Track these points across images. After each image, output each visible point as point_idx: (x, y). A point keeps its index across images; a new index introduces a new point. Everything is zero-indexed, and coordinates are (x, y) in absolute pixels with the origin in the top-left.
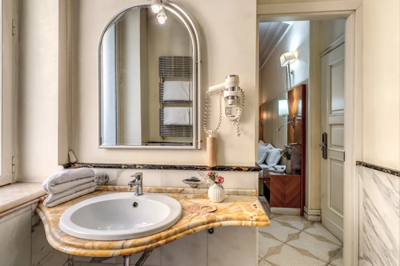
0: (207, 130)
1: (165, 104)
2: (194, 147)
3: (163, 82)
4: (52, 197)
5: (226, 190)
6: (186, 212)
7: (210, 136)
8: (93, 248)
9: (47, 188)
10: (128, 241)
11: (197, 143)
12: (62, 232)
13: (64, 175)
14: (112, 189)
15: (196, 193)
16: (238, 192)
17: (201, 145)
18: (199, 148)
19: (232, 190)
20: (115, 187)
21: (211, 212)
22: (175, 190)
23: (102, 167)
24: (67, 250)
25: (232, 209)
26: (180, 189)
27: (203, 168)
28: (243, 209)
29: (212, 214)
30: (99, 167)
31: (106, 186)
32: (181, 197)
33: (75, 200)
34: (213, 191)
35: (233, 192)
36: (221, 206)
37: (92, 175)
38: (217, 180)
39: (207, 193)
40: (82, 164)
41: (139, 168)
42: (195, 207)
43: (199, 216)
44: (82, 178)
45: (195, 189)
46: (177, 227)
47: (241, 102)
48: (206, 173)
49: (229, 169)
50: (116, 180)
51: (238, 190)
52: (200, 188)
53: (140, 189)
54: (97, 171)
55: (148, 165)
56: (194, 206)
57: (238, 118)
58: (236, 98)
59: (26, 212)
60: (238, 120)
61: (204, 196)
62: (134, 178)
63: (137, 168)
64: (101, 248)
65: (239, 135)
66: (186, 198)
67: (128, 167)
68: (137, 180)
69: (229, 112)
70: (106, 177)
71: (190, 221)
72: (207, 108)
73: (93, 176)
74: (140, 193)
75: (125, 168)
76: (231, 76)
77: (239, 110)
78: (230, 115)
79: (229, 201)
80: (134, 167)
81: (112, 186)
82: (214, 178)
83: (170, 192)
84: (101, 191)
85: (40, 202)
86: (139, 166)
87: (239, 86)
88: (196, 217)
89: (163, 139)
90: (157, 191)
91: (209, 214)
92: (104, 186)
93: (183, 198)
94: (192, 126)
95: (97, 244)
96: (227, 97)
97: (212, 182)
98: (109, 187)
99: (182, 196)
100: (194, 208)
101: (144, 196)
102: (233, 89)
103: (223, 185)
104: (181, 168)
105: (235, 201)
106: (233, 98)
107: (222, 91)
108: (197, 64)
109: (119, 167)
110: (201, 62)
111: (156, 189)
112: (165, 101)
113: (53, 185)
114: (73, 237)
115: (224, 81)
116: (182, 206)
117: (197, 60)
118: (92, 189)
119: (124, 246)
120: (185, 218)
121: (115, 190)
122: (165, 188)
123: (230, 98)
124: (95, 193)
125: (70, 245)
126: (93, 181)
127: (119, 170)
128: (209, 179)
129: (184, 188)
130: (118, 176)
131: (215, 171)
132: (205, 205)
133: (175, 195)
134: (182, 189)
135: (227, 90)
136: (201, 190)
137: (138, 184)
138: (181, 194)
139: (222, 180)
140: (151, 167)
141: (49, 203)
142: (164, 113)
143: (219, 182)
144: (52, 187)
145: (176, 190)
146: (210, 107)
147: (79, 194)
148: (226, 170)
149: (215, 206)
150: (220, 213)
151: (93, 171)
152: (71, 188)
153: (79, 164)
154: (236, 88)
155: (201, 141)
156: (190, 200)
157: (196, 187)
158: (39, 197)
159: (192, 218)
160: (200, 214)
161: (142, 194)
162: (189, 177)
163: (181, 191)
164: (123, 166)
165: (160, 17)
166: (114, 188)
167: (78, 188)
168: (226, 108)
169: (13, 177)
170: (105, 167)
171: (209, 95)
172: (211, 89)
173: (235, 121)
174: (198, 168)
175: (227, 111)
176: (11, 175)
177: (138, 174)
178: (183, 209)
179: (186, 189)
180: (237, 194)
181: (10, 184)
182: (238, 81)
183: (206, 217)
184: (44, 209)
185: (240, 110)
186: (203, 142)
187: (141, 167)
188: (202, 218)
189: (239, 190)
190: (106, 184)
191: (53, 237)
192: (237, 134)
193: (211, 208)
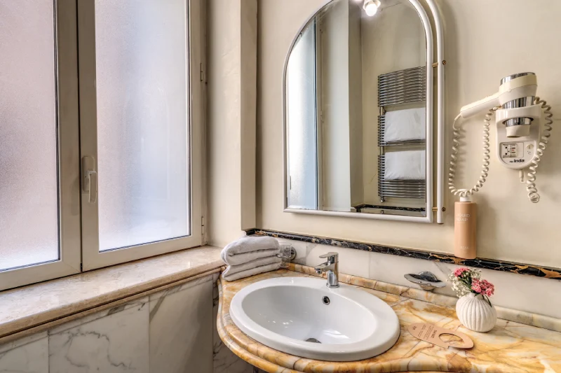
0: (457, 188)
1: (387, 147)
2: (428, 219)
3: (385, 113)
4: (231, 269)
5: (497, 308)
6: (407, 335)
7: (462, 199)
8: (257, 354)
9: (225, 257)
10: (303, 360)
11: (434, 212)
12: (231, 319)
13: (243, 243)
14: (300, 270)
15: (432, 300)
16: (532, 320)
17: (443, 217)
18: (439, 221)
19: (517, 312)
20: (304, 267)
21: (460, 349)
22: (392, 288)
23: (288, 238)
24: (231, 345)
25: (513, 355)
26: (401, 288)
27: (448, 259)
28: (543, 363)
29: (462, 354)
30: (285, 237)
31: (293, 265)
32: (403, 303)
33: (256, 277)
34: (467, 307)
35: (518, 316)
36: (486, 341)
37: (275, 247)
38: (476, 287)
39: (454, 306)
40: (266, 231)
41: (336, 245)
42: (427, 328)
43: (431, 350)
44: (264, 250)
45: (430, 294)
46: (385, 361)
47: (543, 128)
48: (455, 268)
49: (508, 267)
50: (305, 258)
51: (531, 315)
52: (439, 294)
53: (334, 278)
54: (282, 242)
55: (349, 242)
56: (424, 326)
57: (533, 165)
58: (527, 121)
59: (207, 281)
60: (531, 168)
61: (449, 312)
62: (326, 260)
63: (332, 245)
64: (266, 358)
65: (534, 200)
66: (410, 306)
67: (321, 241)
68: (329, 264)
69: (508, 152)
70: (293, 252)
71: (412, 355)
72: (456, 147)
73: (277, 249)
74: (333, 284)
75: (316, 242)
76: (514, 77)
77: (535, 148)
78: (513, 159)
79: (506, 335)
80: (328, 242)
81: (300, 266)
82: (470, 281)
83: (383, 290)
84: (287, 269)
85: (221, 272)
86: (335, 242)
87: (537, 95)
88: (426, 351)
89: (384, 201)
90: (362, 285)
91: (456, 352)
92: (290, 264)
93: (405, 306)
94: (423, 182)
95: (263, 350)
96: (505, 122)
97: (465, 288)
98: (297, 266)
99: (404, 301)
100: (425, 332)
101: (340, 289)
102: (520, 102)
103: (492, 298)
104: (403, 253)
105: (523, 339)
106: (519, 121)
107: (492, 112)
108: (435, 68)
109: (307, 239)
110: (444, 62)
111: (360, 282)
112: (387, 143)
113: (231, 254)
114: (239, 329)
115: (497, 91)
116: (400, 321)
117: (435, 60)
118: (276, 266)
119: (296, 366)
120: (403, 346)
121: (303, 272)
122: (374, 282)
123: (511, 122)
124: (278, 272)
125: (235, 341)
126: (277, 255)
127: (308, 244)
128: (458, 283)
129: (409, 288)
130: (308, 253)
131: (473, 269)
132: (447, 329)
133: (392, 298)
134: (405, 288)
135: (504, 107)
136: (442, 297)
137: (331, 270)
138: (402, 298)
139: (490, 289)
140: (352, 245)
141: (228, 276)
142: (385, 161)
143: (483, 292)
144: (230, 258)
145: (395, 289)
146: (464, 144)
147: (260, 269)
148: (501, 270)
149: (470, 337)
150: (481, 357)
151: (277, 242)
152: (251, 262)
153: (263, 230)
154: (529, 100)
155: (444, 209)
156: (418, 313)
157: (433, 291)
158: (220, 267)
159: (417, 351)
160: (436, 348)
161: (337, 286)
162: (418, 272)
163: (402, 292)
164: (314, 240)
165: (368, 6)
166: (302, 268)
167: (259, 262)
168: (501, 144)
169: (203, 239)
170: (291, 238)
171: (460, 122)
172: (465, 109)
173: (526, 169)
174: (436, 258)
175: (504, 151)
176: (200, 236)
177: (331, 255)
178: (402, 327)
179: (411, 290)
180: (530, 323)
181: (200, 246)
182: (535, 85)
183: (447, 356)
184: (223, 281)
185: (540, 147)
186: (448, 210)
187: (339, 243)
188: (438, 358)
189: (535, 316)
190: (293, 261)
191: (222, 321)
192: (530, 198)
193: (461, 340)
